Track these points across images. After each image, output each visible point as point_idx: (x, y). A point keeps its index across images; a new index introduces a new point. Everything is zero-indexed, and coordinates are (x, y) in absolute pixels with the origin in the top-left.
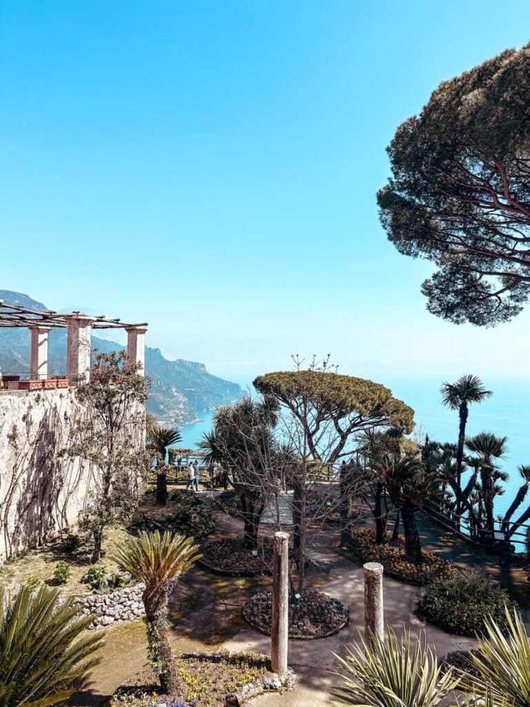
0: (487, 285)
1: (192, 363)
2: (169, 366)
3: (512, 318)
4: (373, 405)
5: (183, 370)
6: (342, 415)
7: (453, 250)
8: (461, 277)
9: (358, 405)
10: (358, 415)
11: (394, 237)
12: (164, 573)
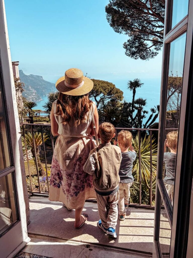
0: (146, 44)
1: (37, 76)
2: (27, 78)
3: (155, 57)
4: (108, 91)
5: (33, 79)
6: (97, 95)
7: (134, 30)
8: (138, 41)
9: (103, 91)
10: (103, 95)
11: (112, 25)
12: (37, 143)
